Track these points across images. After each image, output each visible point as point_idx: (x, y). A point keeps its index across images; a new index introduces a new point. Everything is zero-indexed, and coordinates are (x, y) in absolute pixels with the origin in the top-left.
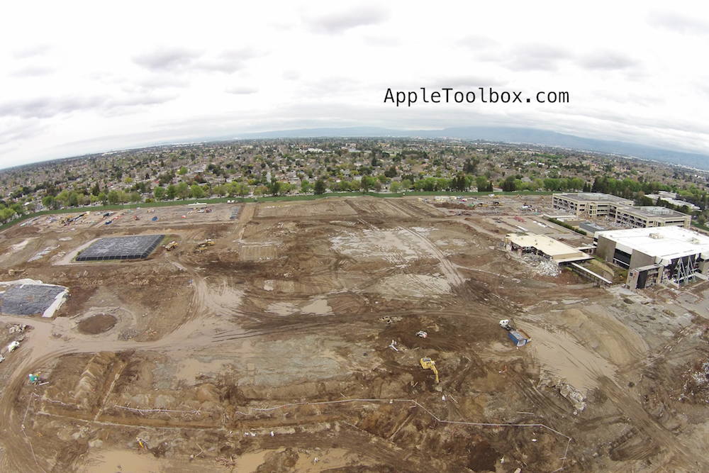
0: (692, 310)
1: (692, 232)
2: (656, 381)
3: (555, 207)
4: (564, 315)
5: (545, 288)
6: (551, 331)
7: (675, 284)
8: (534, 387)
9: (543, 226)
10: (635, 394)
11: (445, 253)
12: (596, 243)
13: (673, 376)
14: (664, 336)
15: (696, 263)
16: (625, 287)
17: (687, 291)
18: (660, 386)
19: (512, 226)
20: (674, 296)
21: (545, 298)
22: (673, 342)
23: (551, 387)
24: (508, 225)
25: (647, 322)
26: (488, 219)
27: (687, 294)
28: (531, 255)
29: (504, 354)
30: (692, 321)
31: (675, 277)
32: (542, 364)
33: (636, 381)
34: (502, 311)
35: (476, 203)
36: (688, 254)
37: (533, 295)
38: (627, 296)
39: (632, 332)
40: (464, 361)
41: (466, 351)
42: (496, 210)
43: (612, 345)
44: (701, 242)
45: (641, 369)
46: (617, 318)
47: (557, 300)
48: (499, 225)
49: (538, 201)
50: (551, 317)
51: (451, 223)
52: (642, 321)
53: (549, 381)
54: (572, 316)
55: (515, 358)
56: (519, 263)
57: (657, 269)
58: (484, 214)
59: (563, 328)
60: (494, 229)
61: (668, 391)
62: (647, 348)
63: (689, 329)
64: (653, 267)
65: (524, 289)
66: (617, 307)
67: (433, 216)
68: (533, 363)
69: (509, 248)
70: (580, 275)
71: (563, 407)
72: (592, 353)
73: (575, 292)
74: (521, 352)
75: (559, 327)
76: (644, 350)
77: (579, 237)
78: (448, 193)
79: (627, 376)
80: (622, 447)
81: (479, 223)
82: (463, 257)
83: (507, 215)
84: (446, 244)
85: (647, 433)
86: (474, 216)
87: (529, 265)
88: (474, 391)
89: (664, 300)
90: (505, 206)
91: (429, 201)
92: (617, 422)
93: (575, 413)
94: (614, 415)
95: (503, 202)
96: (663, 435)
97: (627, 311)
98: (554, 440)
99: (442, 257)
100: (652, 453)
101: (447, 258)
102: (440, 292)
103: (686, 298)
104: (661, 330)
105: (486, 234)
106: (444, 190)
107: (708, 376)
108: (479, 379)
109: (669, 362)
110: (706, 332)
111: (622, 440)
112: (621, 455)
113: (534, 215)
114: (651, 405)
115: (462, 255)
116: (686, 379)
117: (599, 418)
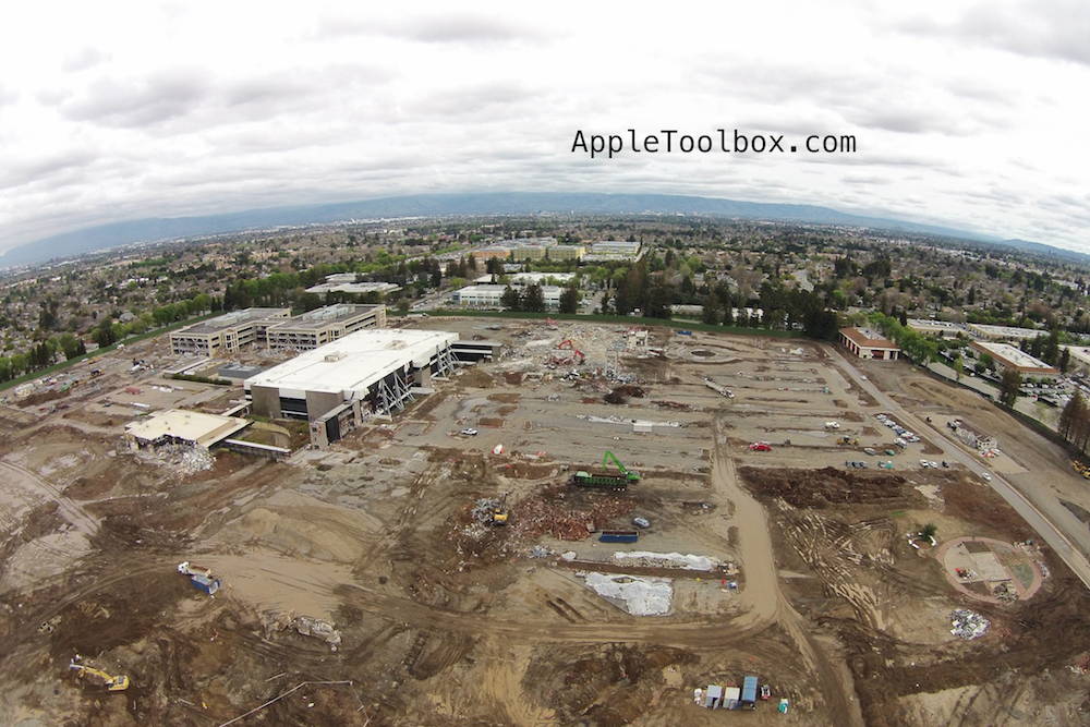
0: (423, 444)
1: (390, 331)
2: (415, 561)
3: (177, 351)
4: (246, 523)
5: (204, 492)
6: (240, 553)
7: (384, 417)
8: (264, 640)
9: (169, 391)
10: (395, 590)
11: (58, 487)
12: (250, 396)
13: (435, 544)
14: (396, 498)
15: (407, 376)
16: (311, 448)
17: (407, 420)
18: (424, 565)
19: (128, 406)
20: (388, 435)
21: (211, 508)
22: (413, 501)
23: (284, 630)
24: (122, 405)
25: (363, 486)
26: (92, 405)
27: (408, 424)
28: (167, 447)
29: (201, 613)
30: (430, 460)
31: (382, 406)
32: (254, 603)
33: (386, 572)
34: (166, 550)
35: (69, 382)
36: (392, 369)
37: (192, 510)
38: (319, 460)
39: (347, 510)
40: (164, 644)
41: (156, 630)
42: (98, 387)
43: (331, 541)
44: (408, 343)
45: (384, 555)
46: (318, 498)
47: (228, 505)
48: (111, 411)
49: (150, 349)
50: (230, 533)
51: (48, 431)
52: (356, 490)
53: (277, 624)
54: (258, 521)
55: (218, 612)
56: (156, 466)
57: (350, 408)
58: (85, 398)
59: (250, 543)
60: (105, 421)
61: (438, 568)
62: (380, 524)
63: (428, 473)
64: (343, 407)
65: (179, 504)
66: (312, 482)
67: (23, 426)
68: (242, 609)
69: (135, 446)
70: (242, 453)
71: (314, 649)
72: (308, 561)
73: (243, 482)
74: (220, 600)
75: (248, 544)
76: (376, 529)
77: (221, 392)
78: (29, 378)
79: (371, 572)
80: (421, 660)
81: (83, 416)
82: (83, 485)
83: (115, 388)
84: (54, 470)
85: (442, 629)
86: (74, 407)
87: (169, 465)
88: (201, 680)
89: (376, 446)
90: (109, 374)
91: (9, 399)
92: (393, 635)
93: (334, 649)
94: (383, 629)
95: (104, 367)
96: (465, 622)
97: (328, 482)
98: (332, 694)
99: (58, 495)
100: (466, 648)
101: (64, 494)
102: (80, 554)
103: (409, 430)
104: (389, 491)
105: (98, 433)
106: (23, 373)
107: (487, 524)
108: (196, 661)
109: (419, 528)
110: (457, 467)
111: (415, 652)
112: (425, 670)
113: (152, 375)
114: (425, 594)
115: (79, 481)
116: (456, 541)
117: (368, 641)
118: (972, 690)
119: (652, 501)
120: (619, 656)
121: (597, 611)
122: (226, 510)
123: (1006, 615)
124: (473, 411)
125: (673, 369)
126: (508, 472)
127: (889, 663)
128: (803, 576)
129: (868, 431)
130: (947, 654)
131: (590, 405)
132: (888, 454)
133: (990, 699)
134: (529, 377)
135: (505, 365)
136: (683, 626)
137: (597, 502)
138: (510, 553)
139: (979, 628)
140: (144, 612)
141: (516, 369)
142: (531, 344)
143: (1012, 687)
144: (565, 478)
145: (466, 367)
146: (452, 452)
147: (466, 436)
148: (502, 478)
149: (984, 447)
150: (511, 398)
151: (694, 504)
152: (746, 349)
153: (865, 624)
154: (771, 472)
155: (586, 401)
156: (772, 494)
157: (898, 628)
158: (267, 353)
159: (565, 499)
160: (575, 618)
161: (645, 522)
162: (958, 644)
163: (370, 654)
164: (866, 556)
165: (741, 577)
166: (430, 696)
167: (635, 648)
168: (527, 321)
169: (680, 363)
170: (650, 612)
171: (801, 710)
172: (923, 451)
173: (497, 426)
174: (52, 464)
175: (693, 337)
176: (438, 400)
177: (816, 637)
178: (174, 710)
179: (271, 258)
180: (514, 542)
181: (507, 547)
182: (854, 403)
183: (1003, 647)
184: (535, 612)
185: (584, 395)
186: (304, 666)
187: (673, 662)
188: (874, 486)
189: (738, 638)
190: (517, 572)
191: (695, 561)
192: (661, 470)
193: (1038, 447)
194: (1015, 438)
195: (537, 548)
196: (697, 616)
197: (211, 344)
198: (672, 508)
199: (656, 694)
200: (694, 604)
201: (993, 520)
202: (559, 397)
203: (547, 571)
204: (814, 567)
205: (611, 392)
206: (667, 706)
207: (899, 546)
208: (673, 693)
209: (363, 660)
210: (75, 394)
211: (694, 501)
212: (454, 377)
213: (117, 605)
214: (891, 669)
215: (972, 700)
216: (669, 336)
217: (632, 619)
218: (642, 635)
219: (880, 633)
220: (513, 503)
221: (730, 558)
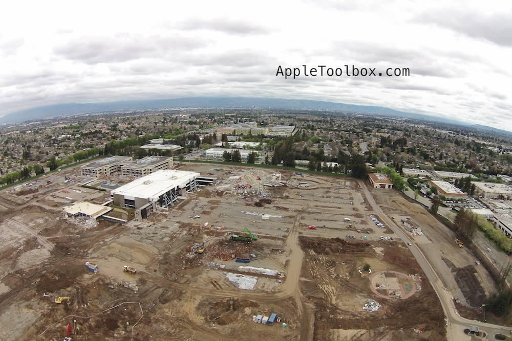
0: (178, 221)
1: (172, 171)
3: (83, 174)
4: (109, 248)
5: (94, 235)
6: (106, 259)
7: (165, 209)
9: (80, 192)
10: (159, 274)
11: (37, 231)
12: (113, 198)
14: (164, 241)
15: (176, 192)
16: (135, 220)
17: (174, 210)
18: (170, 266)
19: (63, 198)
21: (96, 242)
22: (171, 243)
23: (119, 285)
24: (61, 198)
25: (153, 236)
26: (48, 197)
27: (174, 212)
28: (79, 217)
29: (92, 278)
30: (180, 227)
31: (164, 204)
32: (110, 276)
33: (157, 268)
34: (79, 257)
35: (38, 185)
36: (170, 189)
37: (89, 242)
38: (138, 225)
39: (147, 245)
40: (77, 289)
41: (76, 284)
42: (50, 189)
43: (139, 256)
44: (178, 177)
45: (157, 262)
46: (136, 240)
47: (102, 241)
48: (57, 200)
49: (72, 172)
50: (103, 251)
51: (30, 208)
52: (150, 238)
53: (117, 283)
54: (113, 248)
55: (97, 278)
56: (75, 225)
57: (152, 205)
58: (45, 194)
59: (111, 255)
60: (54, 205)
61: (175, 267)
62: (157, 251)
63: (178, 232)
64: (149, 204)
65: (84, 240)
66: (135, 234)
67: (19, 205)
68: (105, 278)
69: (67, 216)
70: (109, 221)
72: (130, 263)
73: (109, 233)
74: (98, 275)
75: (109, 256)
76: (156, 253)
77: (102, 194)
78: (20, 182)
79: (152, 268)
81: (45, 202)
82: (47, 231)
83: (58, 190)
84: (34, 224)
87: (81, 225)
88: (90, 300)
89: (160, 221)
90: (55, 183)
91: (12, 192)
92: (156, 289)
93: (135, 292)
94: (153, 287)
95: (52, 180)
96: (181, 286)
97: (140, 234)
98: (133, 307)
99: (36, 234)
100: (179, 295)
101: (39, 234)
102: (47, 257)
103: (173, 215)
104: (162, 239)
105: (52, 210)
106: (17, 180)
107: (196, 253)
108: (88, 294)
109: (171, 253)
110: (189, 231)
111: (162, 295)
112: (165, 301)
113: (73, 185)
114: (169, 276)
115: (45, 229)
116: (183, 258)
117: (147, 291)
118: (363, 331)
119: (260, 247)
120: (231, 302)
121: (228, 286)
122: (102, 243)
123: (392, 304)
124: (201, 207)
125: (288, 192)
126: (208, 234)
127: (331, 316)
128: (309, 280)
129: (363, 222)
130: (358, 316)
131: (248, 207)
132: (368, 233)
133: (370, 336)
134: (227, 193)
135: (218, 187)
136: (256, 294)
137: (238, 247)
138: (202, 264)
139: (376, 307)
140: (71, 278)
141: (222, 189)
142: (231, 178)
143: (382, 333)
144: (229, 237)
145: (202, 187)
146: (189, 225)
147: (195, 218)
148: (205, 236)
149: (414, 232)
150: (217, 202)
151: (276, 250)
152: (324, 182)
153: (327, 301)
154: (312, 239)
155: (247, 205)
156: (309, 247)
157: (340, 304)
158: (121, 177)
159: (227, 245)
160: (219, 288)
161: (254, 256)
162: (364, 313)
163: (147, 295)
164: (338, 275)
165: (284, 279)
166: (165, 309)
167: (238, 300)
168: (232, 166)
169: (292, 189)
170: (246, 288)
171: (291, 328)
172: (384, 232)
173: (208, 215)
174: (33, 222)
175: (303, 176)
176: (188, 202)
177: (306, 304)
178: (80, 310)
179: (127, 128)
180: (203, 260)
181: (201, 262)
182: (362, 209)
183: (384, 317)
184: (206, 285)
185: (247, 202)
186: (125, 297)
187: (250, 306)
188: (354, 247)
189: (276, 300)
190: (203, 271)
191: (269, 272)
192: (268, 236)
193: (442, 231)
194: (432, 227)
195: (212, 262)
196: (263, 291)
197: (98, 172)
198: (267, 251)
199: (240, 316)
200: (263, 287)
201: (403, 264)
202: (236, 203)
203: (213, 271)
204: (315, 277)
205: (258, 201)
206: (243, 320)
207: (354, 272)
208: (246, 316)
209: (145, 296)
210: (41, 191)
211: (277, 248)
212: (197, 192)
213: (61, 276)
214: (331, 318)
215: (362, 335)
216: (291, 176)
217: (239, 290)
218: (241, 296)
219: (332, 305)
220: (208, 245)
221: (283, 271)
